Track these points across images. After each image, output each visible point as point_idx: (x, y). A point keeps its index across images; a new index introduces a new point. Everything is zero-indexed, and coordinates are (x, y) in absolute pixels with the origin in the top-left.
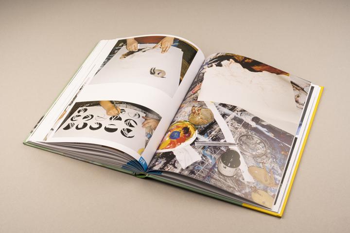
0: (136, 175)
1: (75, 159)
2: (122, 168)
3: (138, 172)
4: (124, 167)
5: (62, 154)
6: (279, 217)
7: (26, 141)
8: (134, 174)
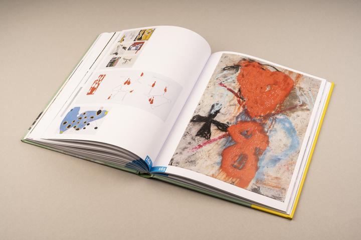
0: (140, 174)
1: (76, 157)
2: (126, 167)
3: (143, 171)
4: (128, 165)
5: (62, 152)
6: (290, 219)
7: (25, 138)
8: (138, 172)
